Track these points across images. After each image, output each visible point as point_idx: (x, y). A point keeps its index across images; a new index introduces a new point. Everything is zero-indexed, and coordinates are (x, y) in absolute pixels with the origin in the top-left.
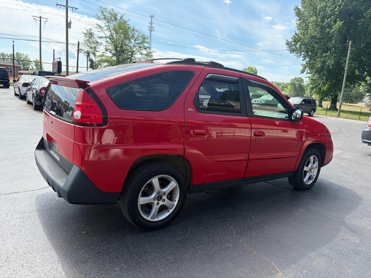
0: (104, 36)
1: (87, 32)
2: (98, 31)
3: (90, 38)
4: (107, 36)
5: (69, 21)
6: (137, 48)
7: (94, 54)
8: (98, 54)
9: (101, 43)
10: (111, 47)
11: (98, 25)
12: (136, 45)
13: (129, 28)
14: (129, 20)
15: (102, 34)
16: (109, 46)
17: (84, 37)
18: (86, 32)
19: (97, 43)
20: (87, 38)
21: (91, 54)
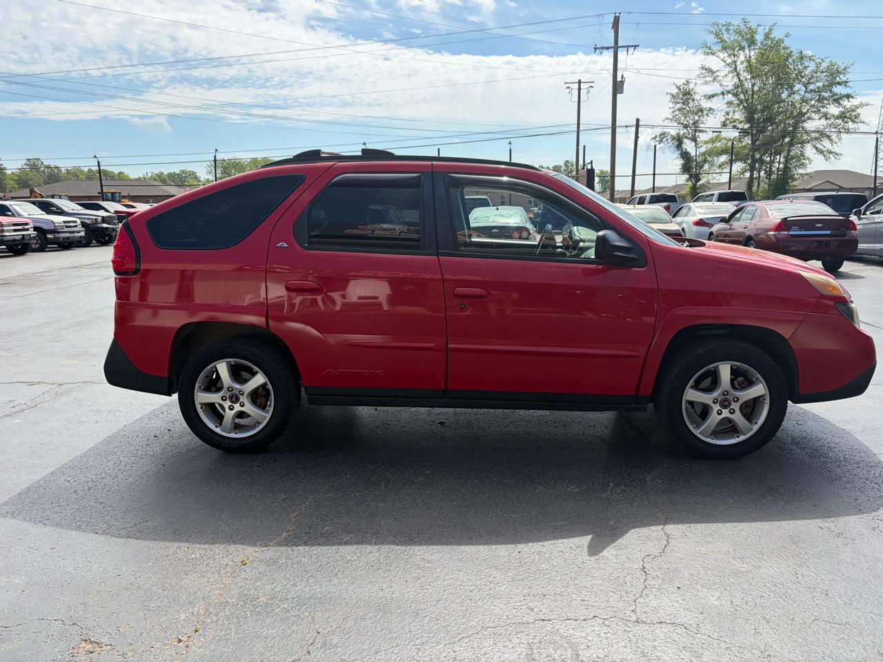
0: (720, 90)
1: (677, 90)
2: (706, 83)
3: (685, 102)
4: (728, 89)
5: (619, 79)
6: (813, 102)
7: (694, 139)
8: (702, 137)
9: (711, 109)
10: (739, 115)
11: (706, 69)
12: (808, 95)
13: (789, 55)
14: (787, 36)
15: (714, 88)
16: (734, 112)
17: (671, 105)
18: (675, 91)
19: (701, 110)
20: (679, 106)
21: (685, 140)
